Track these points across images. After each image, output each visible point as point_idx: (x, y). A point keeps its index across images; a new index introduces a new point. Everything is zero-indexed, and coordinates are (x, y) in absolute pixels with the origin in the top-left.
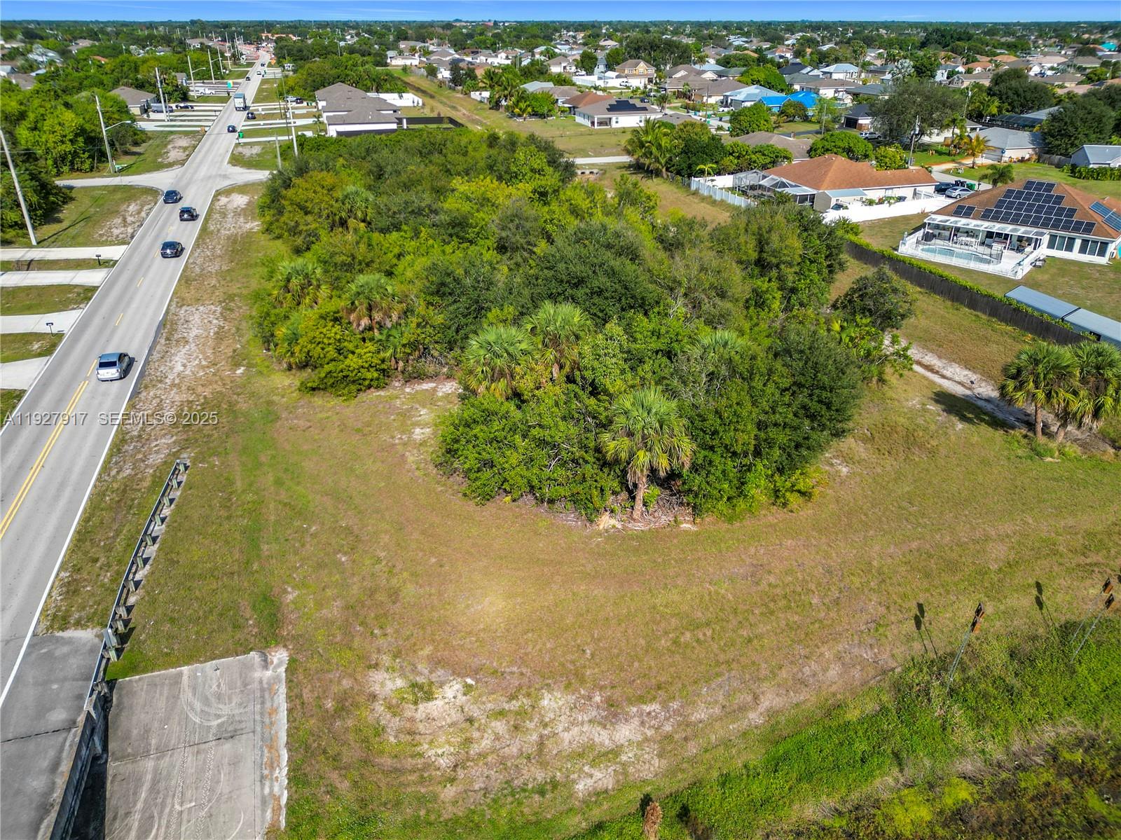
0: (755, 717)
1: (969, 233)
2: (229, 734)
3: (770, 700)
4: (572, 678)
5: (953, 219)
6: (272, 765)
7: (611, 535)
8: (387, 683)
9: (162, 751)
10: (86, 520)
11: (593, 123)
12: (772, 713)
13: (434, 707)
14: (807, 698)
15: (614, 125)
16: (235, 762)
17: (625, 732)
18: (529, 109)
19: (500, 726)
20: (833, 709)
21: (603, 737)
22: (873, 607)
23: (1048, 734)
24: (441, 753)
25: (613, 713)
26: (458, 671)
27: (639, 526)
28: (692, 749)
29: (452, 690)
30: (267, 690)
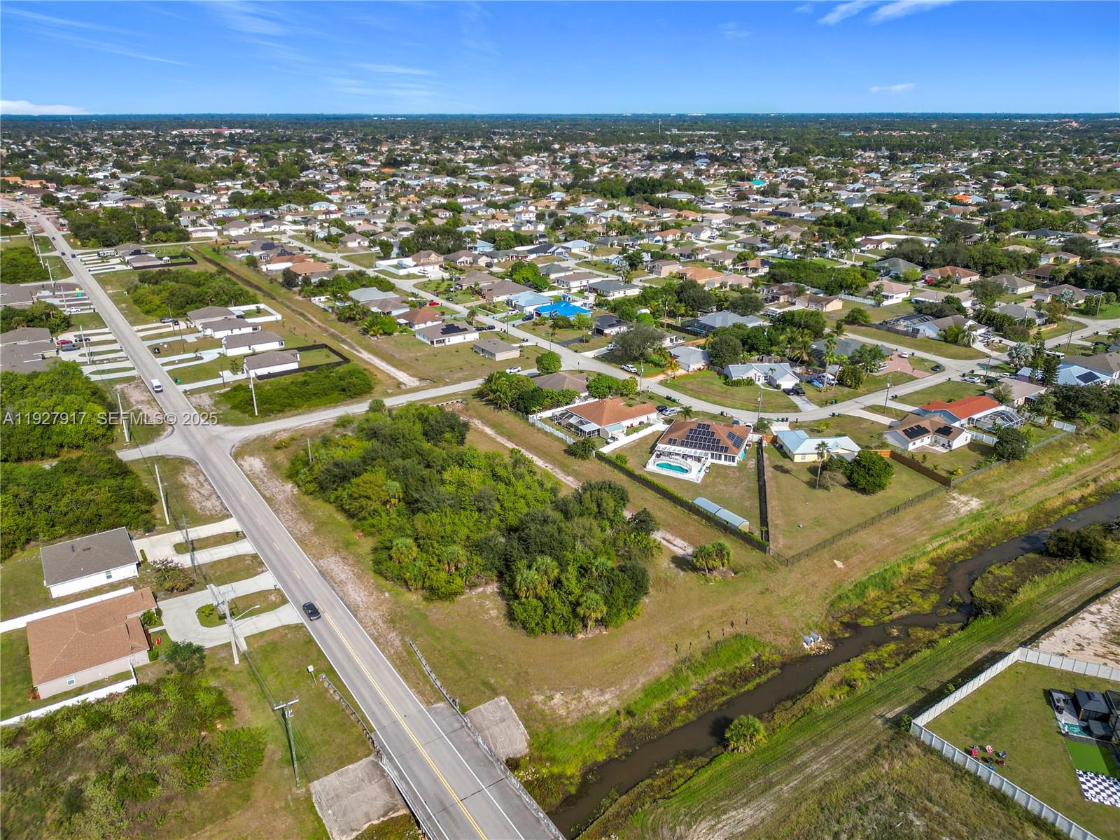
0: (639, 686)
1: (677, 454)
2: (503, 720)
3: (642, 680)
4: (589, 686)
5: (668, 446)
6: (518, 725)
7: (583, 640)
8: (539, 698)
9: (488, 729)
10: (399, 671)
11: (432, 343)
12: (643, 684)
13: (555, 701)
14: (651, 677)
15: (447, 343)
16: (509, 727)
17: (607, 696)
18: (381, 331)
19: (575, 702)
20: (658, 680)
21: (602, 699)
22: (664, 648)
23: (714, 674)
24: (563, 712)
25: (602, 692)
26: (558, 690)
27: (590, 636)
28: (625, 697)
29: (558, 696)
30: (506, 707)
